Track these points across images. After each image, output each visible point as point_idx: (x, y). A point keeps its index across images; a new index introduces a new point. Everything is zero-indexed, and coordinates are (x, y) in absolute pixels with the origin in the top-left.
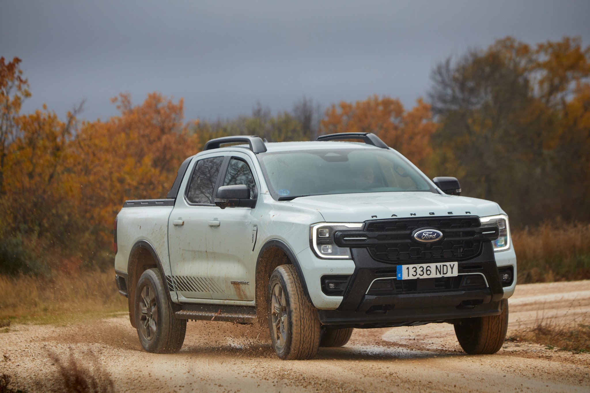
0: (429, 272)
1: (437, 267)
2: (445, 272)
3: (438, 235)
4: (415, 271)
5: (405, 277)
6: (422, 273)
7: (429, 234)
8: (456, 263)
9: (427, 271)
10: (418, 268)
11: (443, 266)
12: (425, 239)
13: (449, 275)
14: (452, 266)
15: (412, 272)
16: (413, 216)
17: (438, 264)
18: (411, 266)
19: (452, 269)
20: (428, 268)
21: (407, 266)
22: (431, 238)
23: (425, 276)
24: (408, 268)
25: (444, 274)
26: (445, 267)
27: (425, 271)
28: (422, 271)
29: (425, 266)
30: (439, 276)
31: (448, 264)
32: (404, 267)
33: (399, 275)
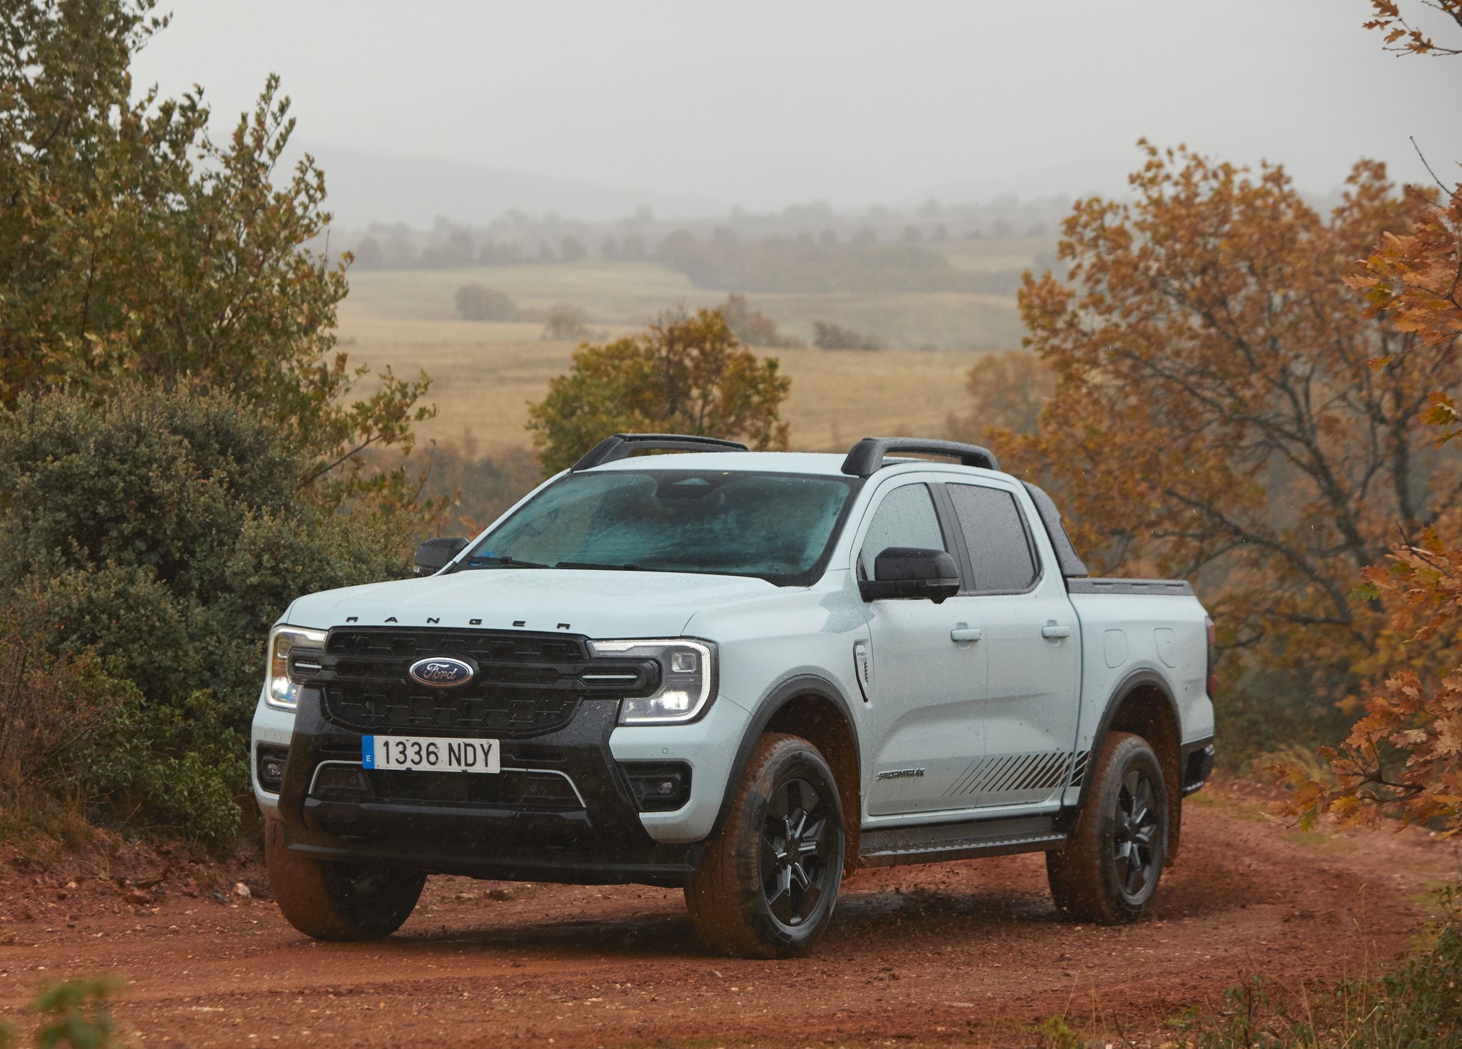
0: (432, 758)
1: (451, 749)
2: (470, 761)
3: (462, 673)
4: (403, 752)
5: (380, 763)
6: (417, 758)
7: (441, 669)
8: (496, 743)
9: (429, 753)
10: (408, 745)
11: (466, 745)
12: (431, 679)
13: (479, 768)
14: (486, 747)
15: (395, 752)
16: (432, 624)
17: (455, 742)
18: (393, 740)
19: (486, 754)
20: (432, 749)
21: (383, 739)
22: (444, 680)
23: (425, 767)
24: (386, 744)
25: (467, 765)
26: (470, 750)
27: (424, 753)
28: (418, 753)
29: (424, 741)
30: (455, 768)
31: (477, 742)
32: (379, 740)
33: (368, 758)
